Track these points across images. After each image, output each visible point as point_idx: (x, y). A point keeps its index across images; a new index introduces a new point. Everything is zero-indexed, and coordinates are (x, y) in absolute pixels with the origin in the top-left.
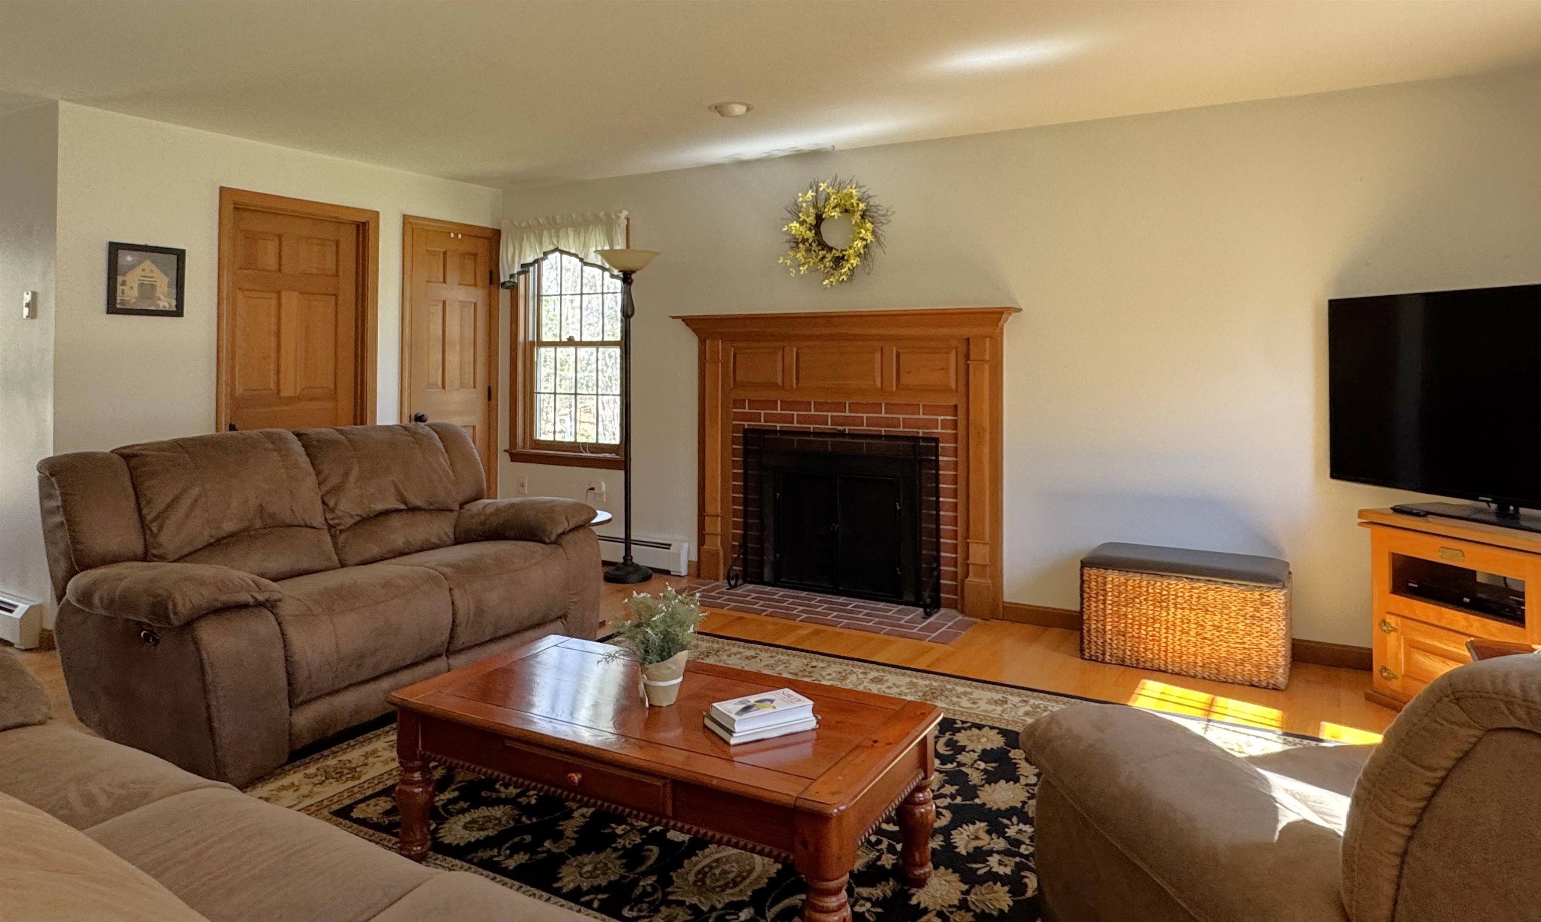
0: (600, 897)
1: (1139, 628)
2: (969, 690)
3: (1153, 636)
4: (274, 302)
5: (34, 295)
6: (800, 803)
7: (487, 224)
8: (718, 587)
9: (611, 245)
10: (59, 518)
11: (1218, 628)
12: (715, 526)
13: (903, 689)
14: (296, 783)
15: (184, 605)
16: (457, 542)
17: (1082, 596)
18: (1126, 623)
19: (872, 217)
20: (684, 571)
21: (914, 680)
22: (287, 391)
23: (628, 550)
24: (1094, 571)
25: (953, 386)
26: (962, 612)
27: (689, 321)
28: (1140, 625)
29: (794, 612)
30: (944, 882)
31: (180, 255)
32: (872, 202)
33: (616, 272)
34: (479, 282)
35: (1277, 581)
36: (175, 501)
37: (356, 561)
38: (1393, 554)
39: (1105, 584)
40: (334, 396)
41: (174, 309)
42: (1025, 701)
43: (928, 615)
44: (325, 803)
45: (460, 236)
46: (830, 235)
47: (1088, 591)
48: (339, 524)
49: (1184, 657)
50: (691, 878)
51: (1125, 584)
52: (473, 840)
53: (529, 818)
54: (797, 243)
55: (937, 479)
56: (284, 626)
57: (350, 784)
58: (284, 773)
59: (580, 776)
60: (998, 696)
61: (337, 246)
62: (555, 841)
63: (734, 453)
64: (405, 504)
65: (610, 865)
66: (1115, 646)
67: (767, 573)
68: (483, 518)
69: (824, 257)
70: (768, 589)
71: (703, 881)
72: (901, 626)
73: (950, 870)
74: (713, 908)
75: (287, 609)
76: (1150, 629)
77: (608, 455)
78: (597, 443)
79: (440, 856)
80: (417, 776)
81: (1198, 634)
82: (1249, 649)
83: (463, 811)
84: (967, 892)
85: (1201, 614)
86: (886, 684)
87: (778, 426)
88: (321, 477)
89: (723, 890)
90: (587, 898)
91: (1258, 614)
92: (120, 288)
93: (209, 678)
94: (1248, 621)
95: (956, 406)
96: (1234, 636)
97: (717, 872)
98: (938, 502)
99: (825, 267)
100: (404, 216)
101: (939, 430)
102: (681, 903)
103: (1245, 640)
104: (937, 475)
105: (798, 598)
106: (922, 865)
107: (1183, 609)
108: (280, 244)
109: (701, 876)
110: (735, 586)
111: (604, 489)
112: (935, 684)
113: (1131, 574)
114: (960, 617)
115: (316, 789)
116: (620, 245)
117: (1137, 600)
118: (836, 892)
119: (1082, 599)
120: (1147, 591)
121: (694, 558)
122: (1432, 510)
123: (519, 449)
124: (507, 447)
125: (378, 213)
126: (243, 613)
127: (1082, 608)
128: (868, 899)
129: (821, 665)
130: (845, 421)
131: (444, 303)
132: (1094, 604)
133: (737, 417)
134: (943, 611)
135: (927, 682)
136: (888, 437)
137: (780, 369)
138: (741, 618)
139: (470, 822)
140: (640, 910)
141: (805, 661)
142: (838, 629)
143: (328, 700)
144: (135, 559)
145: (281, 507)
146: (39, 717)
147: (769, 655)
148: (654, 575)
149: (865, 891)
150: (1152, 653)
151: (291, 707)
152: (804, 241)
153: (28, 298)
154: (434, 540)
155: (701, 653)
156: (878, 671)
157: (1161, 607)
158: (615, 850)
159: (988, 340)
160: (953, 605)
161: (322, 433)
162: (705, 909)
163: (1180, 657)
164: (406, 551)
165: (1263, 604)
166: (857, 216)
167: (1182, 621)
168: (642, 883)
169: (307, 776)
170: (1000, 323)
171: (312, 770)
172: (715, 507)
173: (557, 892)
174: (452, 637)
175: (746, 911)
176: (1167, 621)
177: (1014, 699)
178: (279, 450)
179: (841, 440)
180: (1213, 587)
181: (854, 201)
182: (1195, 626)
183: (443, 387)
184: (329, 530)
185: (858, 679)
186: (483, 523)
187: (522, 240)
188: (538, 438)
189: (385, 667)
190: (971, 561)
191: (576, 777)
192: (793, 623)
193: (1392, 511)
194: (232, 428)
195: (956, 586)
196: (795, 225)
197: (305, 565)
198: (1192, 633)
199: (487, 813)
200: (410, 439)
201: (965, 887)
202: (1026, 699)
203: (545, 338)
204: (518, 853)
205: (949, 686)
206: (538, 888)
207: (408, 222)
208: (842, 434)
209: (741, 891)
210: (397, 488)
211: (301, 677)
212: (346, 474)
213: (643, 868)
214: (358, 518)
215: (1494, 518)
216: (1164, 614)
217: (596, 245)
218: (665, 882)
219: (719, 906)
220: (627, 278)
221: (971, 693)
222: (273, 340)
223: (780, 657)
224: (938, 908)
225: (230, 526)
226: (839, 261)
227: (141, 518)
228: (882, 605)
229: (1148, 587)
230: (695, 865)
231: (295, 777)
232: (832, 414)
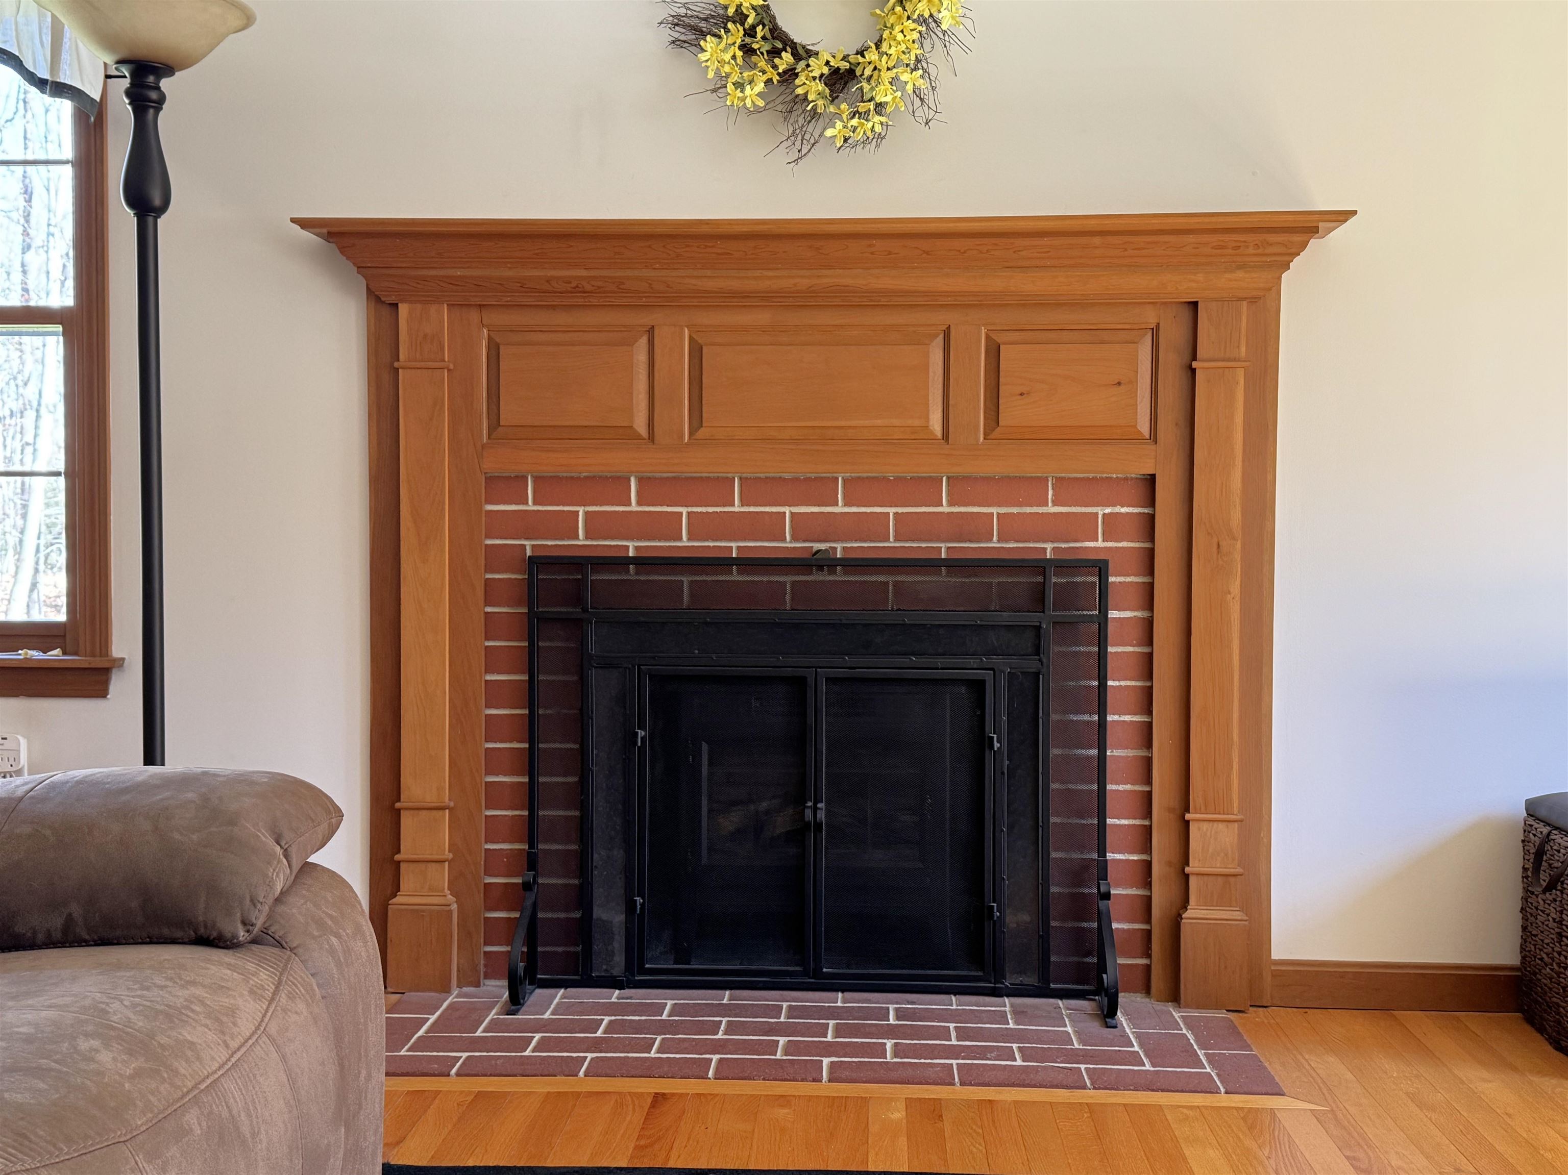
12: (432, 837)
25: (1144, 427)
26: (1170, 1000)
27: (337, 239)
55: (1097, 666)
67: (607, 952)
70: (611, 996)
87: (632, 548)
95: (1151, 480)
101: (1100, 544)
104: (1099, 656)
114: (1176, 1013)
133: (499, 525)
136: (955, 565)
137: (639, 385)
172: (430, 782)
179: (821, 576)
190: (1193, 867)
195: (1152, 933)
208: (822, 562)
232: (796, 510)
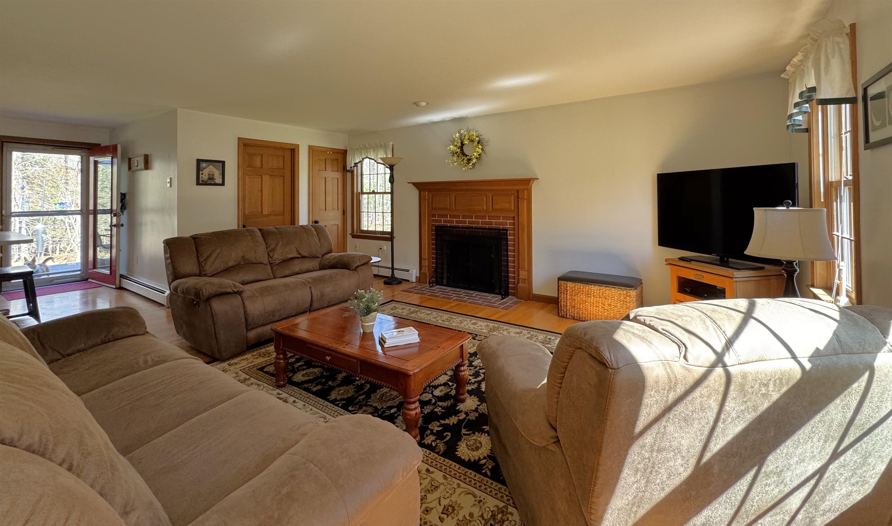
0: (343, 402)
1: (580, 305)
2: (508, 328)
3: (585, 308)
4: (260, 179)
5: (171, 179)
6: (399, 369)
7: (342, 148)
8: (426, 287)
9: (386, 156)
10: (169, 261)
11: (610, 305)
12: (426, 263)
13: (483, 327)
14: (248, 358)
15: (206, 293)
16: (320, 269)
17: (558, 292)
18: (575, 303)
19: (482, 143)
20: (414, 280)
21: (489, 324)
22: (265, 212)
23: (393, 272)
24: (563, 282)
25: (513, 208)
26: (517, 297)
27: (415, 184)
28: (580, 304)
29: (452, 297)
30: (472, 401)
31: (223, 163)
32: (481, 137)
33: (387, 166)
34: (339, 170)
35: (632, 287)
36: (210, 255)
37: (279, 276)
38: (679, 277)
39: (567, 287)
40: (283, 214)
41: (221, 183)
42: (529, 333)
43: (503, 299)
44: (256, 365)
45: (331, 153)
46: (466, 150)
47: (560, 290)
48: (274, 263)
49: (597, 317)
50: (378, 397)
51: (574, 287)
52: (304, 380)
53: (326, 373)
54: (454, 154)
55: (507, 245)
56: (244, 300)
57: (267, 358)
58: (245, 354)
59: (330, 358)
60: (518, 331)
61: (284, 158)
62: (333, 382)
63: (432, 235)
64: (300, 254)
65: (350, 391)
66: (571, 312)
67: (445, 281)
68: (329, 260)
69: (464, 159)
70: (444, 287)
71: (382, 398)
72: (492, 303)
73: (476, 397)
74: (382, 408)
75: (245, 295)
76: (584, 305)
77: (387, 236)
78: (383, 231)
79: (290, 386)
80: (281, 356)
81: (602, 308)
82: (622, 314)
83: (303, 370)
84: (479, 405)
85: (604, 299)
86: (477, 325)
87: (448, 224)
88: (268, 245)
89: (388, 401)
90: (338, 403)
91: (625, 300)
92: (201, 176)
93: (215, 319)
94: (621, 303)
95: (514, 217)
96: (616, 309)
97: (388, 395)
98: (507, 254)
99: (464, 163)
100: (309, 146)
101: (508, 226)
102: (371, 406)
103: (621, 310)
104: (507, 243)
105: (455, 291)
106: (463, 394)
107: (597, 297)
108: (262, 158)
109: (382, 396)
110: (431, 287)
111: (385, 249)
112: (496, 325)
113: (577, 283)
114: (516, 299)
115: (254, 360)
116: (390, 156)
117: (579, 294)
118: (414, 403)
119: (558, 293)
120: (583, 290)
121: (418, 275)
122: (693, 258)
123: (355, 233)
124: (351, 233)
125: (299, 145)
126: (229, 296)
127: (558, 296)
128: (440, 407)
129: (455, 317)
130: (472, 223)
131: (325, 178)
132: (563, 295)
133: (433, 221)
134: (510, 297)
135: (493, 325)
136: (489, 229)
137: (448, 202)
138: (431, 299)
139: (305, 374)
140: (355, 408)
141: (449, 316)
142: (467, 304)
143: (262, 327)
144: (196, 275)
145: (250, 256)
146: (142, 333)
147: (436, 313)
148: (403, 282)
149: (440, 404)
150: (585, 315)
151: (247, 330)
152: (456, 153)
153: (168, 180)
154: (311, 268)
155: (411, 312)
156: (476, 320)
157: (588, 296)
158: (354, 385)
159: (526, 191)
160: (514, 295)
161: (269, 229)
162: (379, 408)
163: (596, 317)
164: (300, 272)
165: (627, 296)
166: (476, 143)
167: (596, 302)
168: (359, 398)
169: (253, 355)
170: (530, 184)
171: (255, 353)
172: (425, 256)
173: (328, 400)
174: (311, 305)
175: (394, 409)
176: (590, 302)
177: (525, 332)
178: (251, 235)
179: (472, 230)
180: (608, 289)
181: (474, 137)
182: (601, 304)
183: (326, 210)
184: (270, 265)
185: (467, 323)
186: (329, 262)
187: (354, 153)
188: (362, 229)
189: (283, 316)
190: (520, 277)
191: (328, 358)
192: (450, 301)
193: (678, 259)
194: (244, 226)
195: (515, 287)
196: (452, 147)
197: (260, 278)
198: (600, 307)
199: (312, 371)
200: (303, 231)
201: (479, 403)
202: (529, 332)
203: (365, 191)
204: (318, 385)
205: (501, 327)
206: (321, 398)
207: (311, 149)
208: (472, 227)
209: (394, 402)
210: (297, 249)
211: (250, 320)
212: (277, 244)
213: (362, 392)
214: (282, 261)
215: (718, 263)
216: (590, 299)
217: (381, 155)
218: (368, 397)
219: (385, 407)
220: (391, 168)
221: (509, 329)
222: (260, 194)
223: (440, 314)
224: (466, 411)
225: (231, 264)
226: (469, 160)
227: (198, 260)
228: (487, 294)
229: (583, 289)
230: (381, 392)
231: (248, 356)
232: (468, 220)
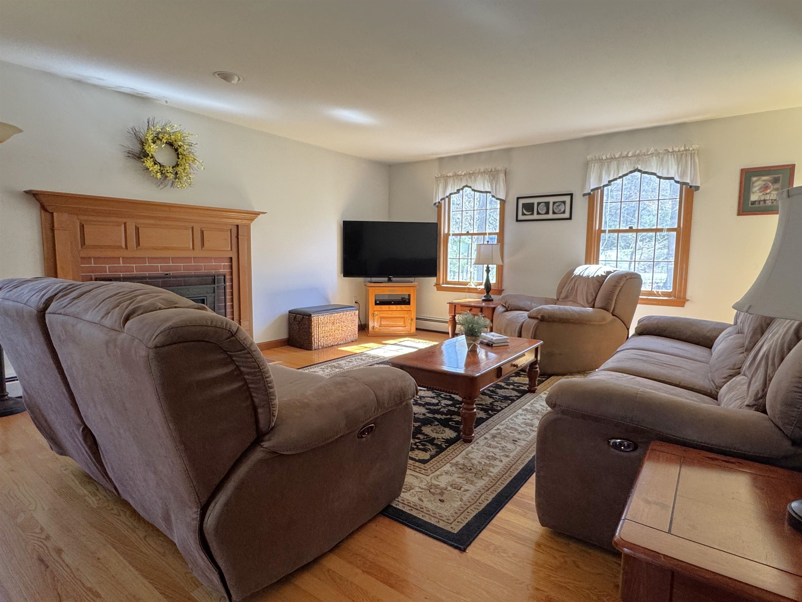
3: (331, 335)
11: (346, 326)
18: (324, 333)
25: (229, 248)
28: (328, 332)
38: (376, 294)
47: (313, 325)
66: (321, 342)
81: (342, 330)
85: (342, 323)
94: (352, 322)
95: (231, 258)
96: (349, 328)
101: (222, 270)
107: (338, 323)
132: (315, 329)
133: (84, 270)
157: (333, 324)
159: (246, 226)
167: (338, 327)
176: (334, 329)
179: (168, 279)
232: (161, 265)
